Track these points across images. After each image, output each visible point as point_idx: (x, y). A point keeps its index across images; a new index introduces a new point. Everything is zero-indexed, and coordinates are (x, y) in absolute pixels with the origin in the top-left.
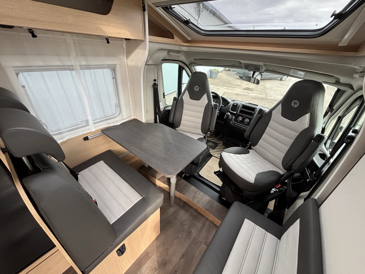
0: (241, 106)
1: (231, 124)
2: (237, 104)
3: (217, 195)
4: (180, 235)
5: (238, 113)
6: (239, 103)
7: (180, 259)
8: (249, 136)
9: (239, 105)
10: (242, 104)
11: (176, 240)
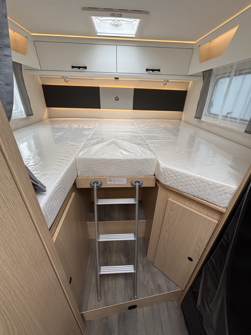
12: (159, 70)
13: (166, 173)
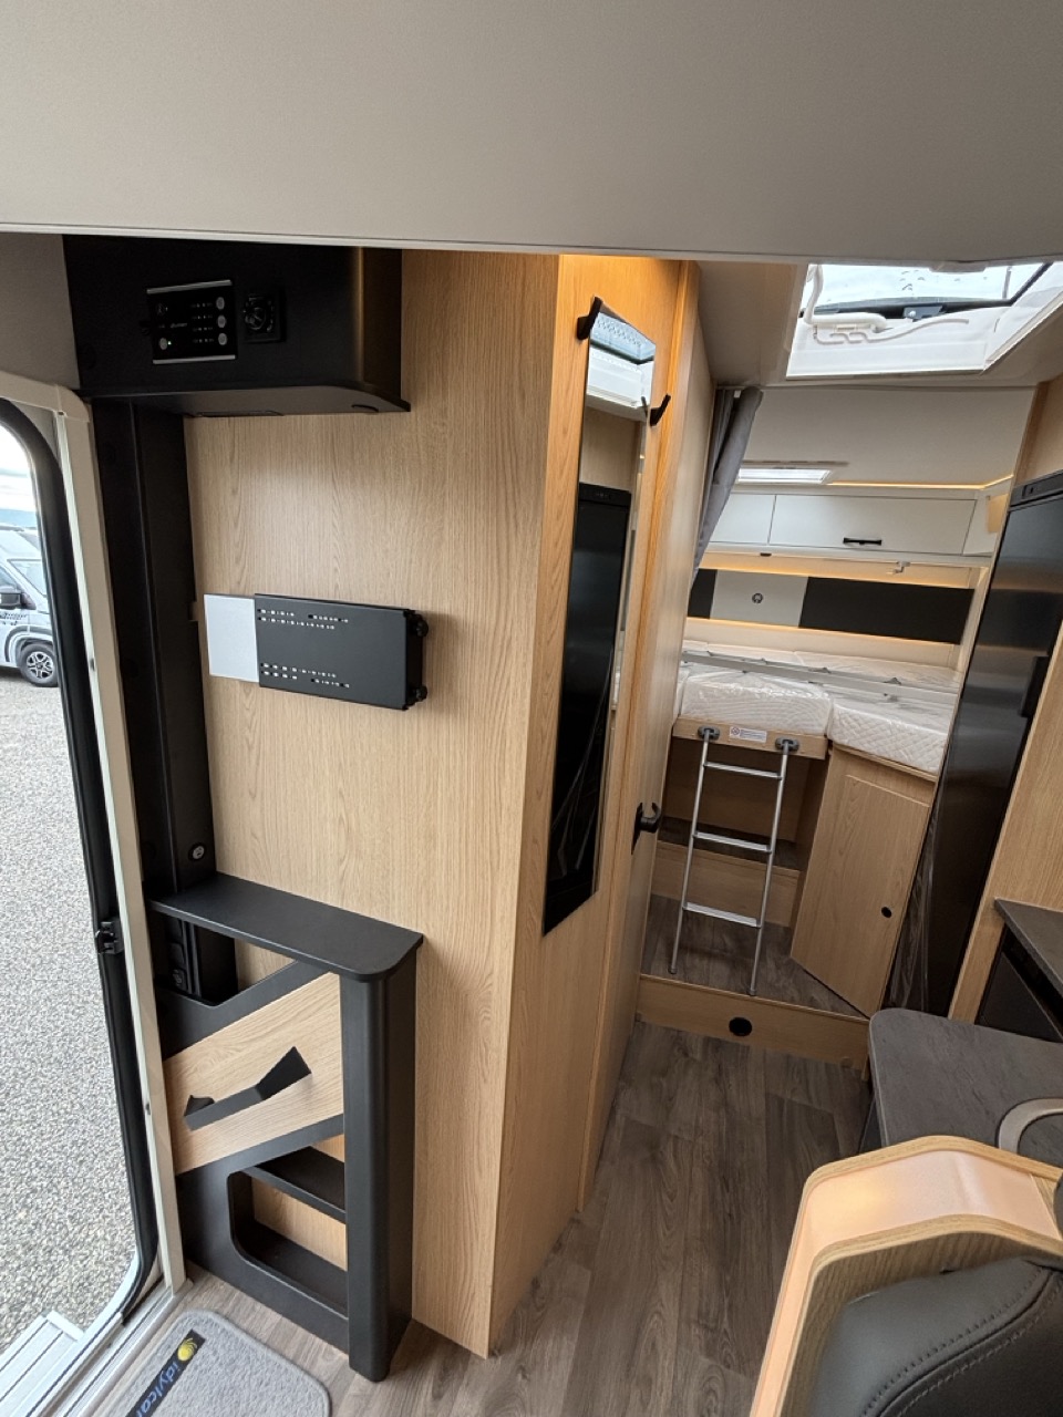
12: (879, 543)
13: (843, 722)
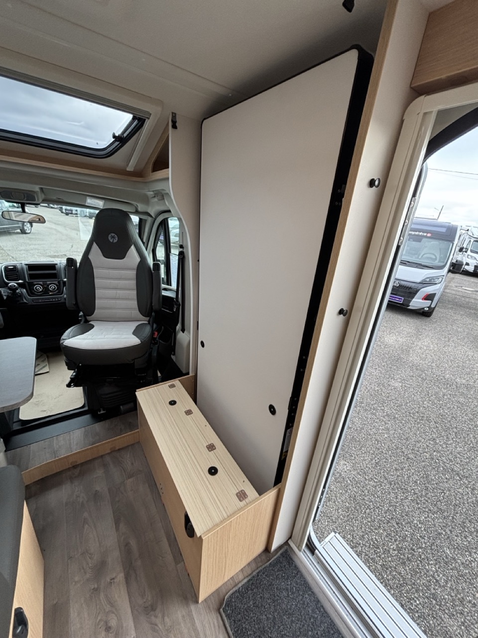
0: (25, 267)
1: (25, 303)
2: (15, 267)
3: (87, 417)
4: (86, 515)
5: (27, 280)
6: (18, 265)
7: (117, 529)
8: (76, 304)
9: (19, 266)
10: (26, 265)
11: (86, 526)
